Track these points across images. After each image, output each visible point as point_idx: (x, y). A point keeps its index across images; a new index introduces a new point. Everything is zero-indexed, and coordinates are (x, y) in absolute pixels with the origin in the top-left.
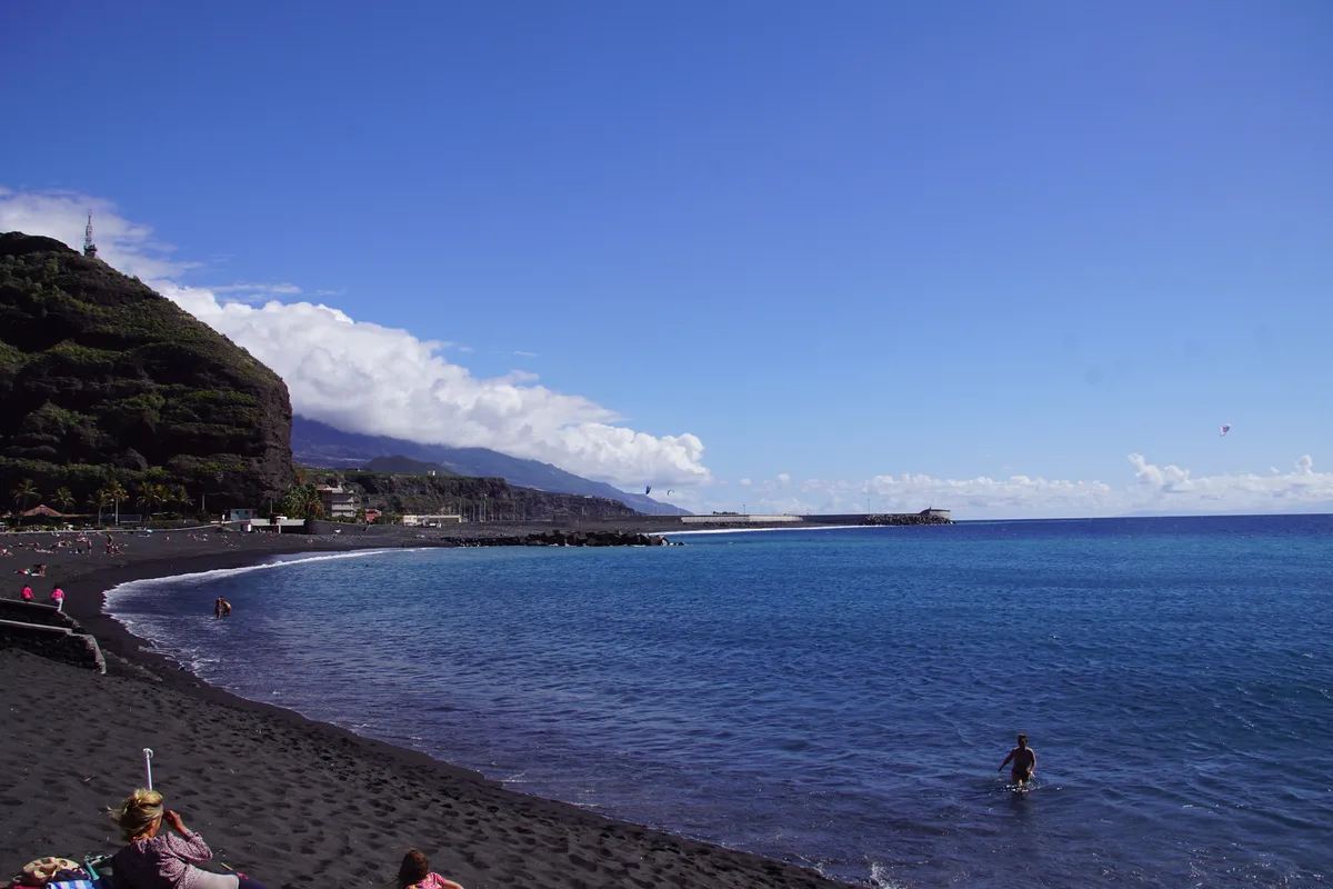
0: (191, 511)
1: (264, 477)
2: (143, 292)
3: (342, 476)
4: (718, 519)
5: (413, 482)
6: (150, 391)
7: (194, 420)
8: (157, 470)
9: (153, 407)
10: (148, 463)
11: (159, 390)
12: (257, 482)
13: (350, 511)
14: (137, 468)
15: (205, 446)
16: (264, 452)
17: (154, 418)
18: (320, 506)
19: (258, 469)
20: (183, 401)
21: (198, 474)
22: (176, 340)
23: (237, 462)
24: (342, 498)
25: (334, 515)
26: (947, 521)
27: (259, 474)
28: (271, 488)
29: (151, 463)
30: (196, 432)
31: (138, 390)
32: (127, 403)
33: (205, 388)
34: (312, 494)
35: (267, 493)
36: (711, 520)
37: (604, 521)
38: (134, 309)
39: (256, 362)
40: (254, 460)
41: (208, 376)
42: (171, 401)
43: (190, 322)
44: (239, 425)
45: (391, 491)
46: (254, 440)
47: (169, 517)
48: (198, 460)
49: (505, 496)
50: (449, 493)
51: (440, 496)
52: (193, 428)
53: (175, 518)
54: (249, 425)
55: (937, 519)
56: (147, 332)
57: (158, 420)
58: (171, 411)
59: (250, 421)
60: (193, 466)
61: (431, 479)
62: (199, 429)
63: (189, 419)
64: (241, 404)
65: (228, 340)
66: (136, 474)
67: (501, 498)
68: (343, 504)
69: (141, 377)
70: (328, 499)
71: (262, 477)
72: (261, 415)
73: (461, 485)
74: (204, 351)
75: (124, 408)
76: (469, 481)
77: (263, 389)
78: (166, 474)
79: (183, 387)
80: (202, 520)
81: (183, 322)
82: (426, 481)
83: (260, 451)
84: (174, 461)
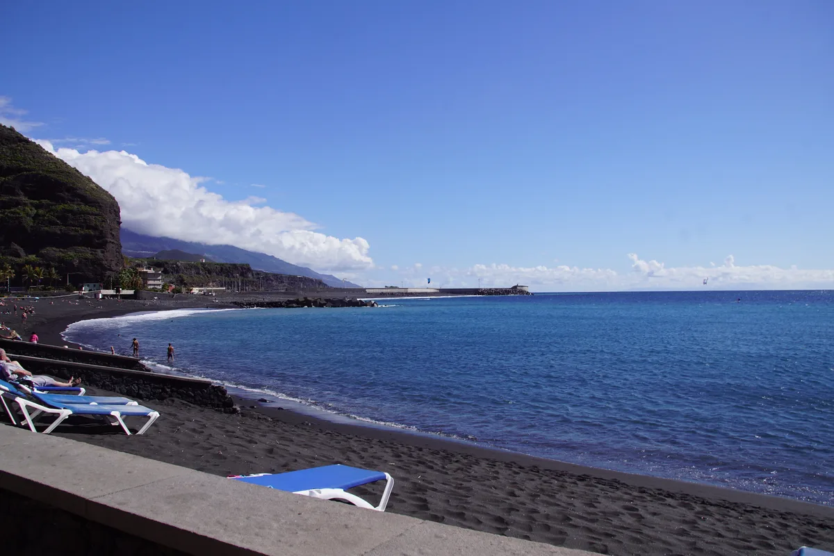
0: (59, 284)
1: (106, 262)
2: (17, 137)
3: (146, 262)
4: (389, 291)
5: (191, 267)
6: (25, 205)
7: (57, 224)
8: (33, 257)
9: (28, 215)
10: (26, 253)
11: (31, 204)
12: (101, 265)
13: (159, 285)
14: (19, 256)
15: (65, 242)
16: (105, 246)
17: (29, 222)
18: (141, 281)
19: (102, 257)
20: (49, 211)
21: (61, 260)
22: (43, 170)
23: (88, 253)
24: (154, 276)
25: (149, 287)
26: (528, 293)
27: (103, 260)
28: (111, 270)
29: (28, 252)
30: (59, 232)
31: (18, 204)
32: (9, 212)
33: (64, 203)
34: (136, 273)
35: (108, 273)
36: (384, 291)
37: (318, 292)
38: (11, 149)
39: (97, 186)
40: (99, 251)
41: (66, 195)
42: (41, 212)
43: (52, 159)
44: (89, 227)
45: (177, 272)
46: (98, 238)
47: (44, 289)
48: (60, 251)
49: (250, 275)
50: (215, 274)
51: (209, 276)
52: (57, 230)
53: (49, 289)
54: (95, 228)
55: (522, 292)
56: (22, 164)
57: (31, 224)
58: (41, 218)
59: (96, 225)
60: (57, 254)
61: (203, 264)
62: (61, 230)
63: (51, 223)
64: (89, 214)
65: (78, 171)
66: (17, 260)
67: (247, 277)
68: (154, 280)
69: (19, 195)
70: (146, 276)
71: (104, 262)
72: (103, 221)
73: (222, 269)
74: (63, 178)
75: (7, 215)
76: (227, 266)
77: (104, 205)
78: (39, 260)
79: (48, 201)
80: (69, 290)
81: (47, 158)
82: (200, 266)
83: (102, 246)
84: (44, 251)
